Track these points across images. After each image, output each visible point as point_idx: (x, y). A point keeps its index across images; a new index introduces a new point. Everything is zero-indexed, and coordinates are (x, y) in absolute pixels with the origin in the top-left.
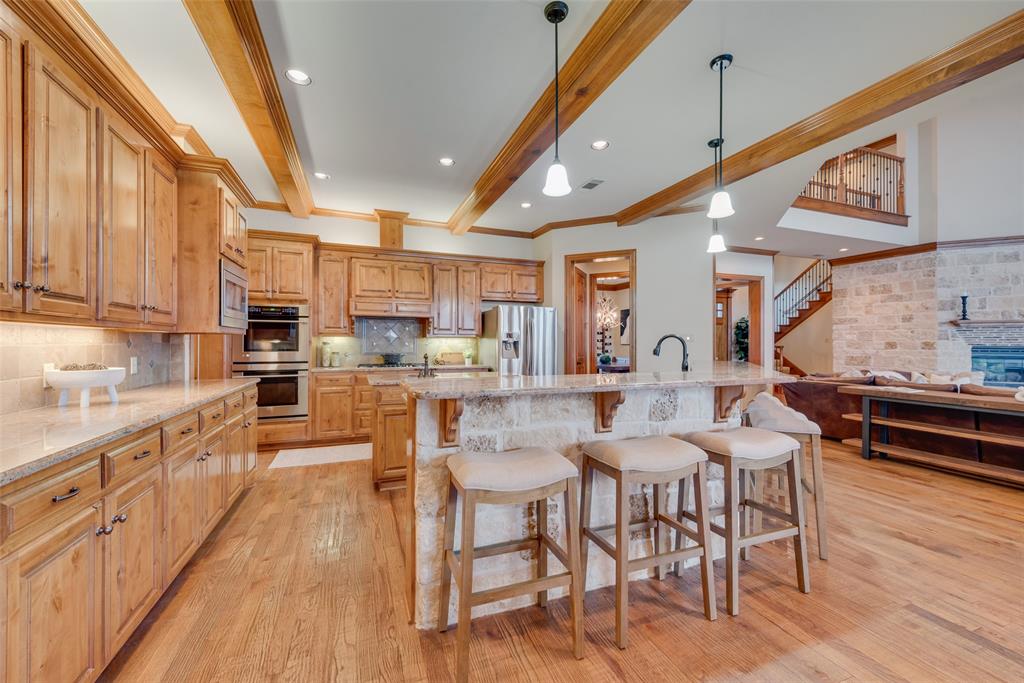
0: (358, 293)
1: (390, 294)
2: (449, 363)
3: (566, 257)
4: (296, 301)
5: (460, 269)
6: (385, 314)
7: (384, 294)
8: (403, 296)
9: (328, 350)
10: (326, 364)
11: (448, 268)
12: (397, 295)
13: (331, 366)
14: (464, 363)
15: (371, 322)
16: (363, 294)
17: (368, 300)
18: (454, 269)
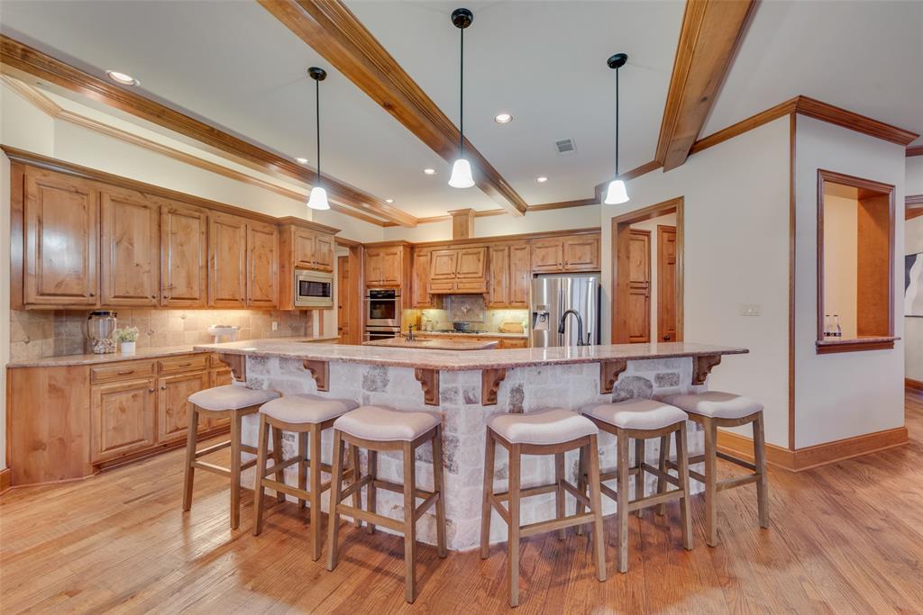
0: (433, 277)
1: (453, 276)
2: (509, 332)
3: (613, 219)
4: (393, 286)
5: (512, 248)
6: (449, 292)
7: (449, 276)
8: (463, 276)
9: (424, 319)
10: (423, 328)
11: (502, 248)
12: (458, 276)
13: (426, 330)
14: (523, 332)
15: (453, 297)
16: (437, 277)
17: (439, 281)
18: (507, 248)
